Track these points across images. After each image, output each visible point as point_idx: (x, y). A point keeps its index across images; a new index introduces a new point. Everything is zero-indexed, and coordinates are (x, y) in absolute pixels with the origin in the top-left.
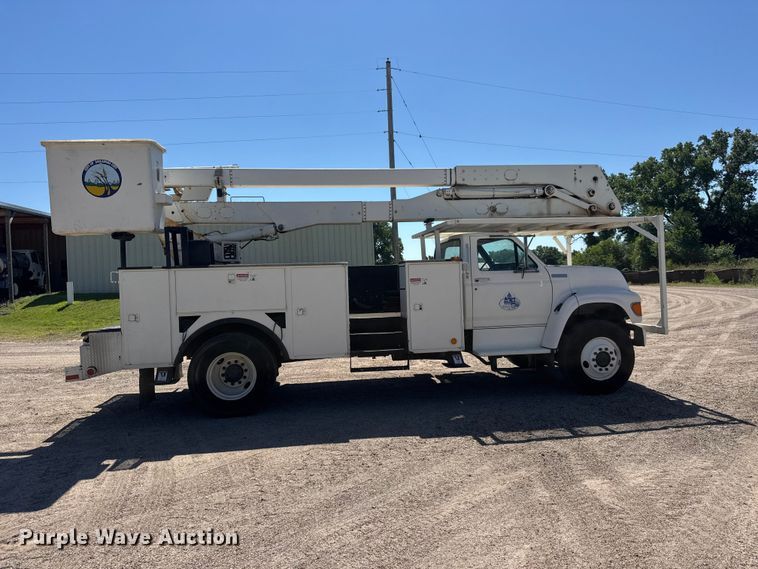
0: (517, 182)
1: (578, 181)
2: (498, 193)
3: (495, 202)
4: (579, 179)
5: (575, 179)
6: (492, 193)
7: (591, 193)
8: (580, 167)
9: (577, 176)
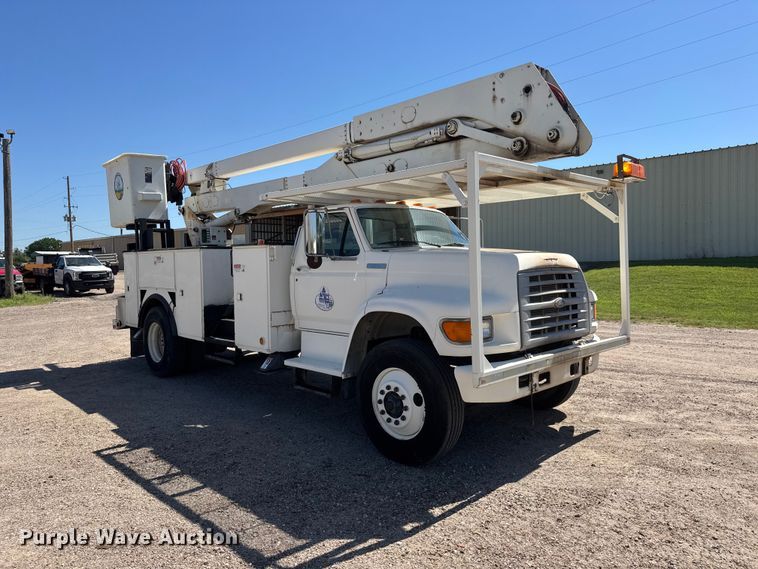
0: (417, 123)
1: (498, 101)
2: (396, 144)
3: (393, 158)
4: (499, 97)
5: (494, 98)
6: (386, 147)
7: (516, 117)
8: (502, 75)
9: (497, 93)
